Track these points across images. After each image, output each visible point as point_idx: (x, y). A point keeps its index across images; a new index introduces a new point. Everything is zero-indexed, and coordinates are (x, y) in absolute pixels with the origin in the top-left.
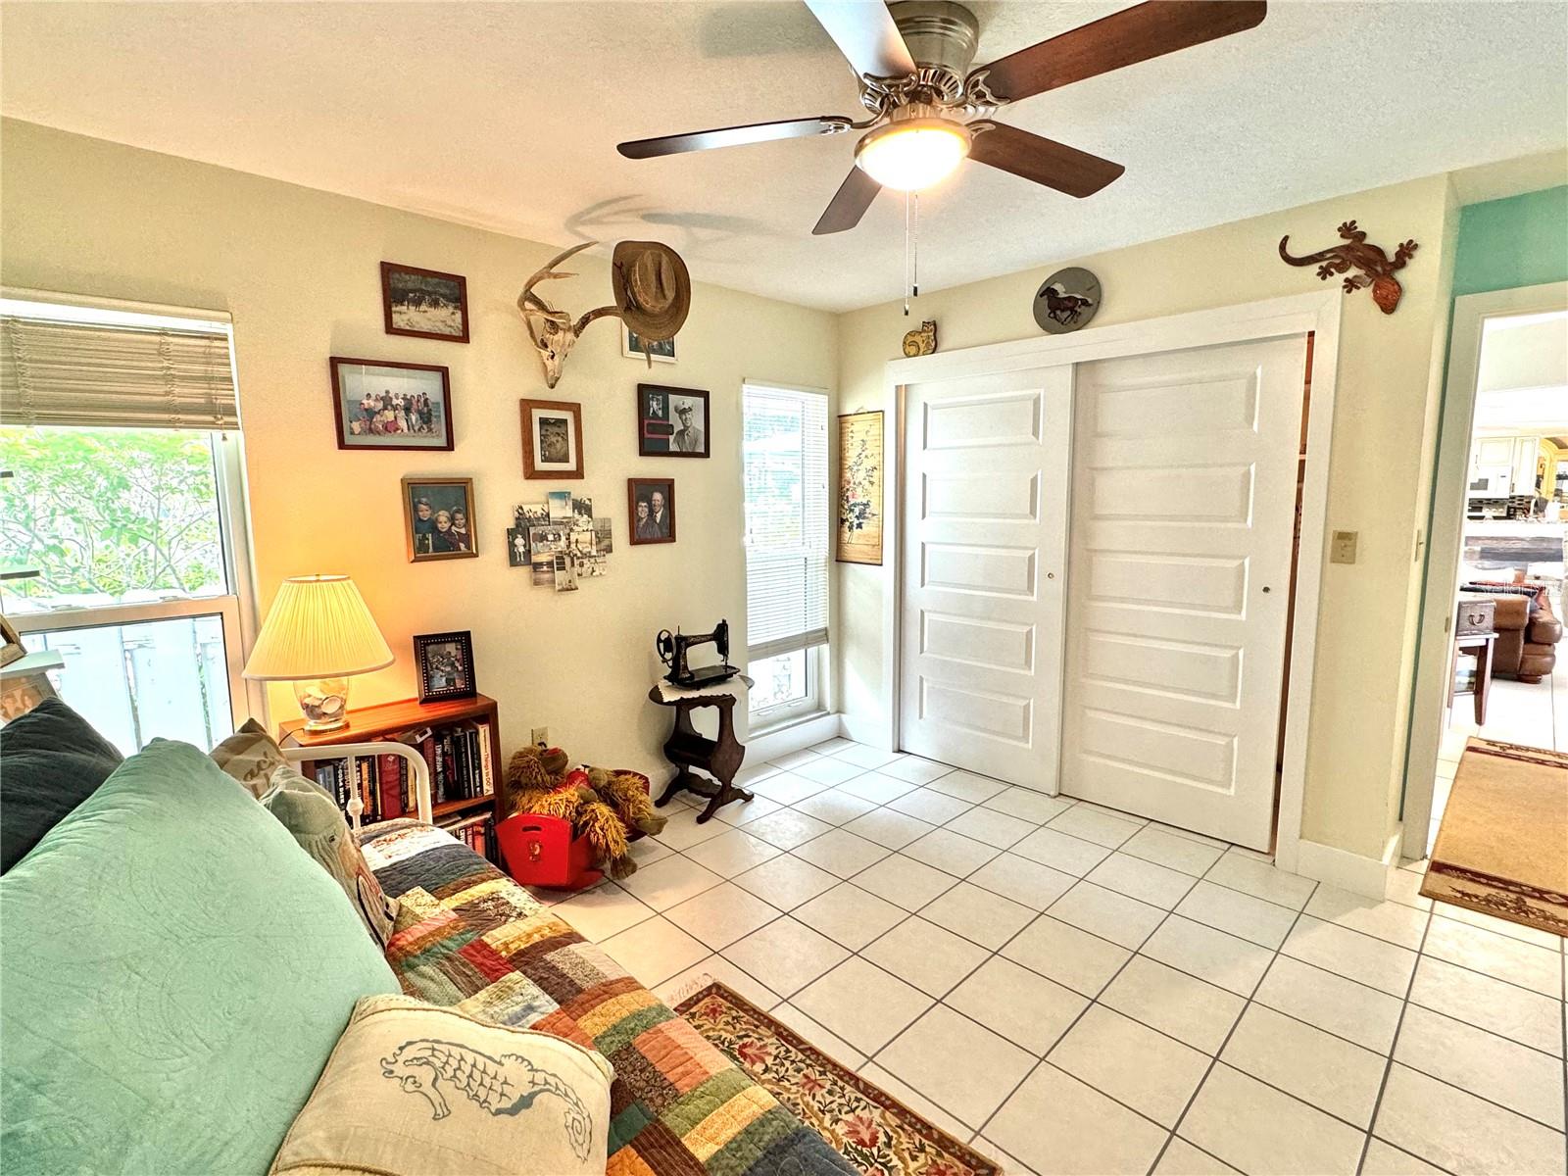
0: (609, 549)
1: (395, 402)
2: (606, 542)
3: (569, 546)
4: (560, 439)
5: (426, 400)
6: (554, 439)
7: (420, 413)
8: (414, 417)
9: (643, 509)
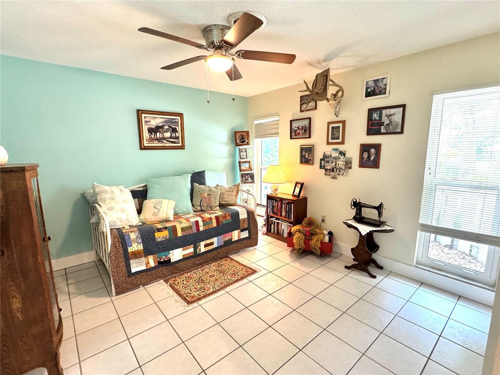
0: (350, 168)
1: (300, 128)
2: (349, 165)
3: (335, 165)
4: (337, 132)
5: (306, 126)
6: (335, 133)
7: (304, 130)
8: (303, 131)
9: (365, 155)
